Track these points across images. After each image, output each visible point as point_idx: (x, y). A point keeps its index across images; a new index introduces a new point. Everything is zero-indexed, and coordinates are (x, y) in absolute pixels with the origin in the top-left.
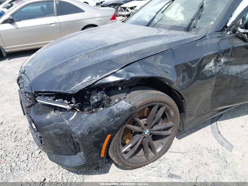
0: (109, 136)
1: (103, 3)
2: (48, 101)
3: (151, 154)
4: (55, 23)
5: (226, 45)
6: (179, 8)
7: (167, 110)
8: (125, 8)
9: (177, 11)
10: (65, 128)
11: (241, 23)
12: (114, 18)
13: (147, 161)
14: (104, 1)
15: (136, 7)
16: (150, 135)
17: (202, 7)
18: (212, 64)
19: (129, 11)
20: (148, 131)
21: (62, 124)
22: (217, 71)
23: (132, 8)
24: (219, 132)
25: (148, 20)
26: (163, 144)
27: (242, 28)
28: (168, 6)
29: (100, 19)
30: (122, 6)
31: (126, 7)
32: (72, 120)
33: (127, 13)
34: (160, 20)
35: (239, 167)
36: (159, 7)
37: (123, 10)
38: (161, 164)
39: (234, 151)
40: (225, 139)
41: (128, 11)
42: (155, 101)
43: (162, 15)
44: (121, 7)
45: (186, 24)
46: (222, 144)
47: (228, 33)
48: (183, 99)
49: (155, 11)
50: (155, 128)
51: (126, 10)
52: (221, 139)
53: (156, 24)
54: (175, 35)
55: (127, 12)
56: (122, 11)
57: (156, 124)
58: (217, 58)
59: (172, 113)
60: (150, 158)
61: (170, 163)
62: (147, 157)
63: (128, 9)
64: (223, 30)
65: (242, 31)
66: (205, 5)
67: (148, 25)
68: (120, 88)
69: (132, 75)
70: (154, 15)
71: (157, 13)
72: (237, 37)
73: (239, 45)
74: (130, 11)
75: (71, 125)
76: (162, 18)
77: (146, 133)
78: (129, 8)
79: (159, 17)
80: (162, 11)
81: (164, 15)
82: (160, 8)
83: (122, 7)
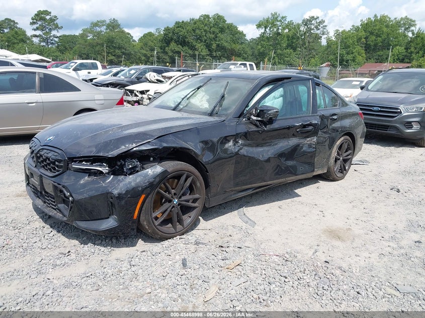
0: (143, 196)
1: (94, 81)
2: (85, 166)
3: (179, 227)
4: (36, 102)
5: (242, 129)
6: (203, 96)
7: (193, 182)
8: (132, 92)
9: (202, 98)
10: (101, 189)
11: (254, 112)
12: (121, 102)
13: (175, 232)
14: (96, 78)
15: (148, 91)
16: (179, 205)
17: (223, 97)
18: (231, 143)
19: (138, 96)
20: (176, 200)
21: (98, 187)
22: (236, 150)
23: (142, 92)
24: (245, 214)
25: (173, 106)
26: (190, 217)
27: (254, 116)
28: (194, 93)
29: (102, 102)
30: (127, 88)
31: (133, 90)
32: (108, 182)
33: (135, 99)
34: (186, 106)
35: (258, 236)
36: (184, 93)
37: (129, 94)
38: (189, 237)
39: (256, 227)
40: (249, 219)
41: (136, 95)
42: (184, 169)
43: (188, 101)
44: (125, 89)
45: (209, 111)
46: (246, 223)
47: (244, 120)
48: (207, 172)
49: (180, 97)
50: (183, 198)
51: (134, 94)
52: (246, 219)
53: (182, 109)
54: (200, 118)
55: (135, 97)
56: (127, 95)
57: (184, 194)
58: (235, 139)
59: (198, 184)
60: (178, 230)
61: (197, 236)
62: (175, 228)
63: (137, 94)
64: (239, 117)
65: (255, 118)
66: (226, 96)
67: (174, 109)
68: (152, 159)
69: (165, 145)
70: (180, 101)
71: (183, 99)
72: (251, 123)
73: (252, 130)
74: (140, 96)
75: (108, 186)
76: (187, 105)
77: (175, 203)
78: (137, 92)
79: (184, 103)
80: (187, 98)
81: (190, 102)
82: (186, 95)
83: (128, 90)
